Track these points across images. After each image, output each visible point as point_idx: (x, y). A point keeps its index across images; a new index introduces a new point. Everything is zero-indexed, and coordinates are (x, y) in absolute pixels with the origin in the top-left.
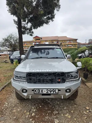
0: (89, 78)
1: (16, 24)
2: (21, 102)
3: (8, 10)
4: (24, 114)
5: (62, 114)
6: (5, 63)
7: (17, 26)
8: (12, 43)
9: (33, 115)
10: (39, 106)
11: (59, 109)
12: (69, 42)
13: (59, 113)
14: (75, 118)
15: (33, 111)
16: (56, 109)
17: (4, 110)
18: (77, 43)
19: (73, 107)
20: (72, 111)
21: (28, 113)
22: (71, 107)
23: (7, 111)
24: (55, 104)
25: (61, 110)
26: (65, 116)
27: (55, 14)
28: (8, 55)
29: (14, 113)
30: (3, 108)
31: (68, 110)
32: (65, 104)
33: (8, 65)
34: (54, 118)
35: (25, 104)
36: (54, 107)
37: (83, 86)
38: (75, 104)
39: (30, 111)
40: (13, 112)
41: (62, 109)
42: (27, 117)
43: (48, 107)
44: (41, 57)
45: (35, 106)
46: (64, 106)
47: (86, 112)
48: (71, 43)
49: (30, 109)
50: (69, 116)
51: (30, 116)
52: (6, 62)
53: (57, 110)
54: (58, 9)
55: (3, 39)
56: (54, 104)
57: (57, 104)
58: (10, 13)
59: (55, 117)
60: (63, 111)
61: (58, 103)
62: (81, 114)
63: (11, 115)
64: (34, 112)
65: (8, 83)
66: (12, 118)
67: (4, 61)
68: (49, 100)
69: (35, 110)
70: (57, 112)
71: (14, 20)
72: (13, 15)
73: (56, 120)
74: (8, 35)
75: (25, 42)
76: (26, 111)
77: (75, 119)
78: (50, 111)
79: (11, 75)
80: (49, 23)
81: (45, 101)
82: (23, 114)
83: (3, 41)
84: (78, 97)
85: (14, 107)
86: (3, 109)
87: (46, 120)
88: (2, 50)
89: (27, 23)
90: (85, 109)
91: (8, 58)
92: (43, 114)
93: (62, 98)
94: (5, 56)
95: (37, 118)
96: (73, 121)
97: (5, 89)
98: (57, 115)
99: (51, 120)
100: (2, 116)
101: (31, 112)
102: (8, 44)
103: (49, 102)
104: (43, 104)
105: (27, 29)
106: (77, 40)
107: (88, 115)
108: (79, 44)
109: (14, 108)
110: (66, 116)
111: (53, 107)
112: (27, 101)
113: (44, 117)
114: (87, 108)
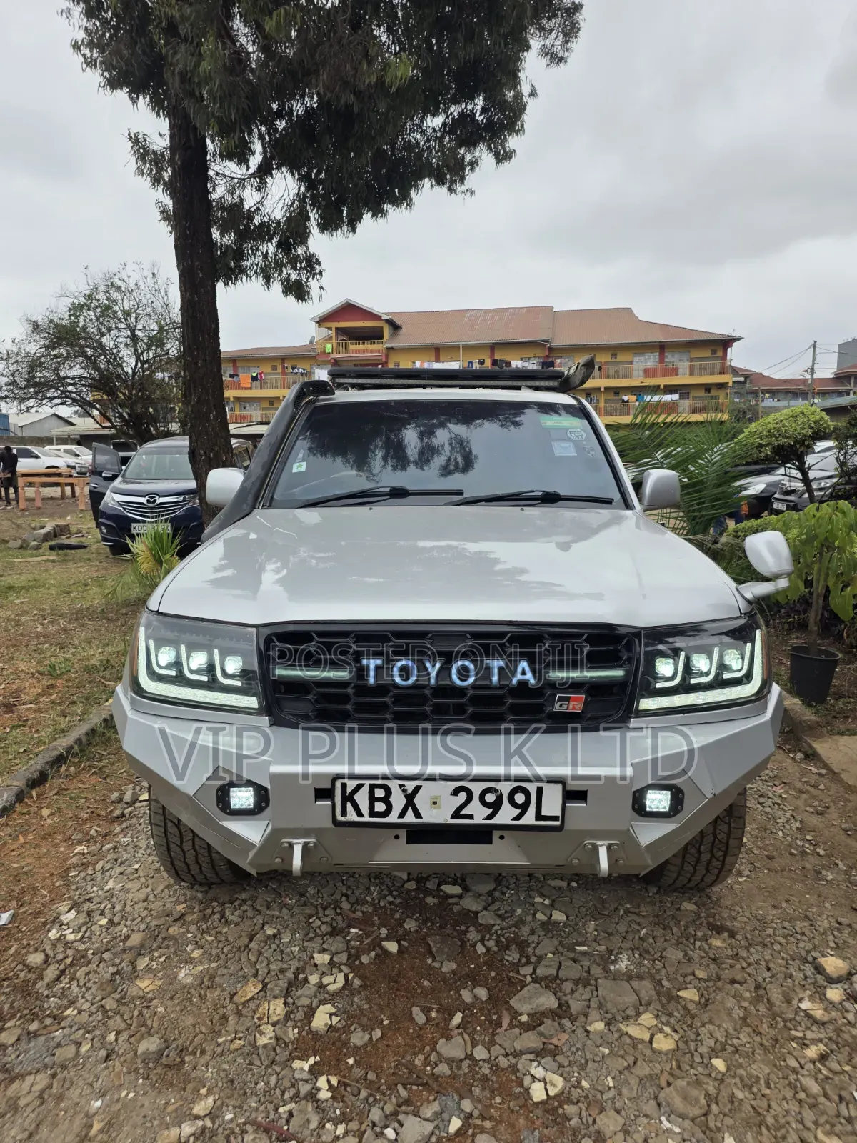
0: (839, 696)
1: (156, 180)
2: (205, 903)
3: (76, 46)
4: (239, 1014)
5: (594, 1014)
6: (53, 556)
7: (168, 201)
8: (116, 361)
9: (321, 1019)
10: (377, 944)
11: (571, 971)
12: (651, 360)
13: (562, 1012)
14: (714, 1053)
15: (321, 986)
16: (541, 971)
17: (51, 973)
18: (728, 379)
19: (696, 955)
20: (690, 994)
21: (277, 1008)
22: (675, 955)
23: (75, 989)
24: (526, 930)
25: (586, 983)
26: (624, 1034)
27: (526, 90)
28: (81, 474)
29: (146, 1000)
30: (36, 959)
31: (647, 984)
32: (622, 928)
33: (78, 570)
34: (518, 1055)
35: (246, 926)
36: (522, 952)
37: (788, 763)
38: (719, 930)
39: (296, 983)
40: (133, 991)
41: (596, 971)
42: (262, 1041)
43: (464, 952)
44: (398, 493)
45: (337, 944)
46: (616, 942)
47: (823, 997)
48: (674, 371)
49: (294, 965)
50: (659, 1036)
51: (292, 1033)
52: (59, 543)
53: (551, 983)
54: (555, 40)
55: (36, 326)
56: (521, 922)
57: (549, 926)
58: (95, 77)
59: (530, 1040)
60: (605, 987)
61: (558, 916)
62: (774, 1016)
63: (117, 1022)
64: (332, 998)
65: (80, 731)
66: (122, 1046)
67: (46, 538)
68: (466, 889)
69: (341, 981)
70: (549, 1001)
71: (135, 140)
72: (122, 95)
73: (539, 1072)
74: (79, 287)
75: (238, 361)
76: (252, 989)
77: (719, 1064)
78: (482, 993)
79: (107, 665)
80: (472, 179)
81: (431, 900)
82: (224, 1018)
83: (33, 348)
84: (742, 865)
85: (140, 951)
86: (39, 972)
87: (443, 1069)
88: (28, 433)
89: (264, 171)
90: (809, 970)
91: (84, 503)
92: (420, 1018)
93: (604, 864)
94: (55, 492)
95: (356, 1050)
96: (698, 1083)
97: (50, 788)
98: (548, 1026)
99: (495, 1068)
100: (34, 1027)
101: (303, 997)
102: (77, 371)
103: (470, 904)
104: (411, 925)
105: (265, 232)
106: (726, 342)
107: (838, 1031)
108: (749, 384)
109: (142, 963)
110: (633, 1031)
111: (512, 956)
112: (264, 896)
113: (423, 1040)
114: (833, 964)
